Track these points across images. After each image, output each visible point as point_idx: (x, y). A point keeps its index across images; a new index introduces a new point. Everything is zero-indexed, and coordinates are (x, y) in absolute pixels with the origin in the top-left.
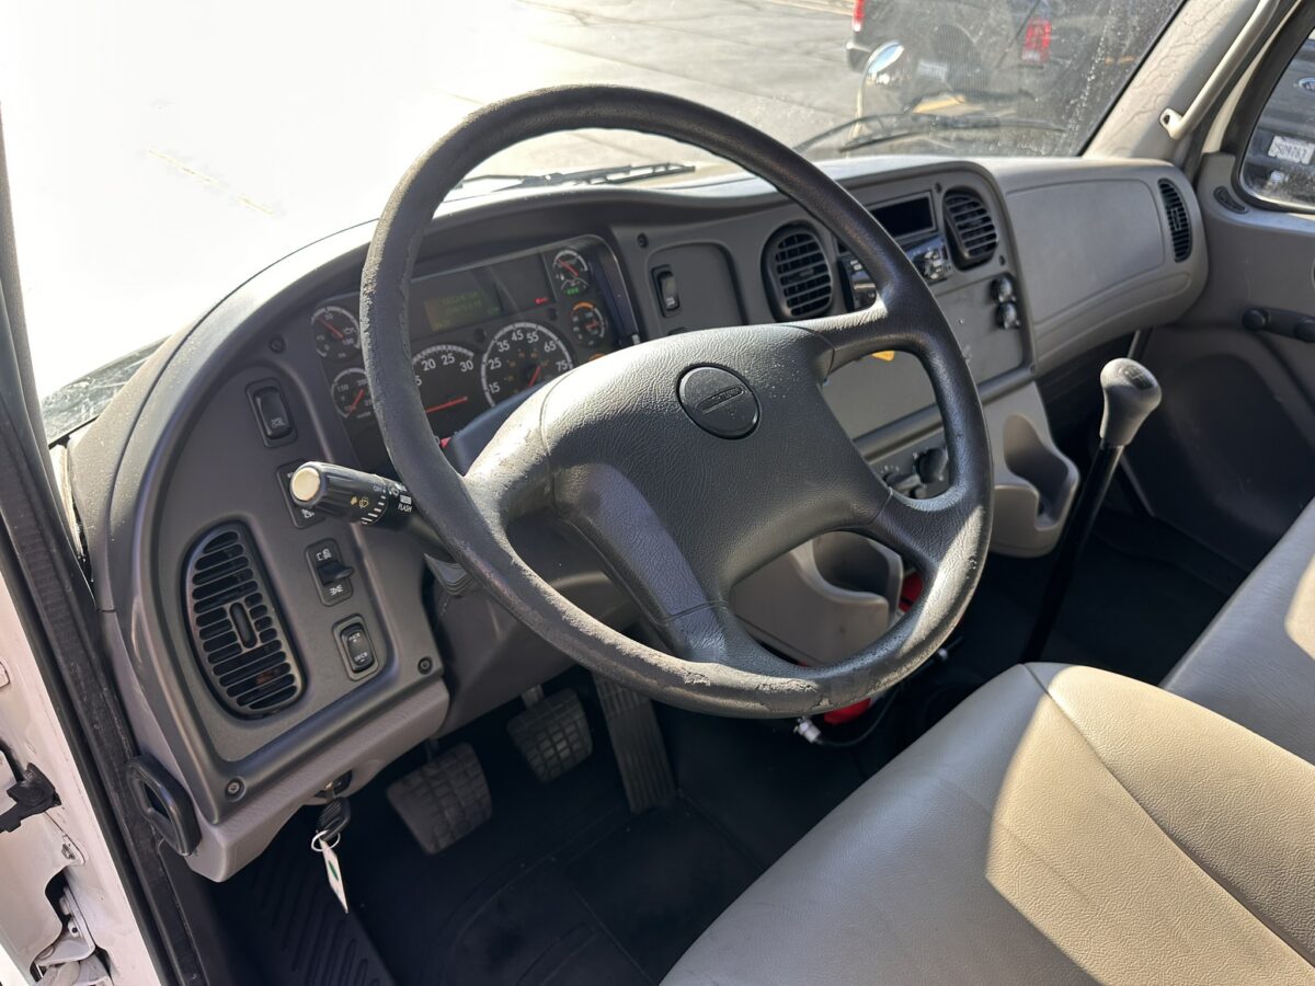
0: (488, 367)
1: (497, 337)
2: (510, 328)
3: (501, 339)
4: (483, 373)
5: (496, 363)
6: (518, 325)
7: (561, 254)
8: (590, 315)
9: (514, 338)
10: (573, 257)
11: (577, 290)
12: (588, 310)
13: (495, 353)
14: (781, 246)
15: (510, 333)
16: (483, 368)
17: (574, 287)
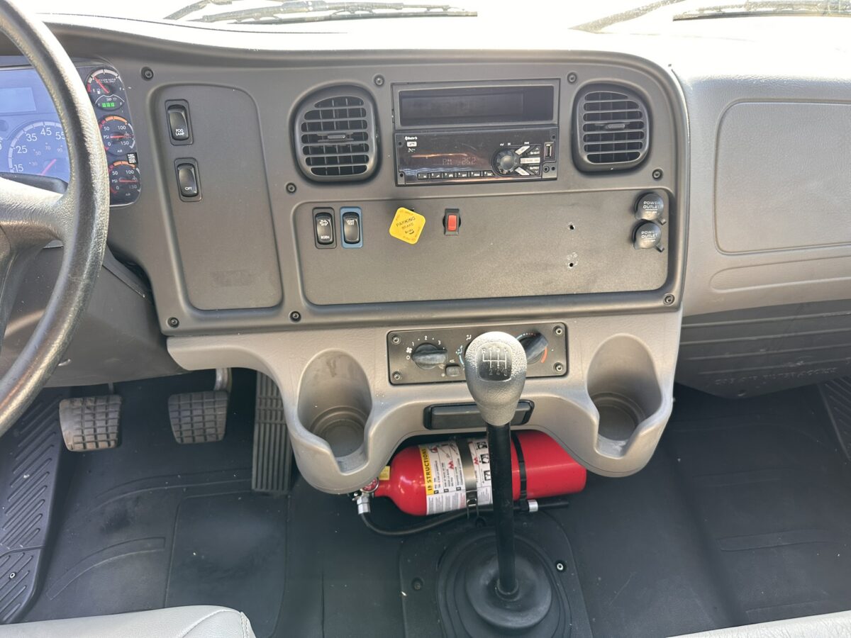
0: (15, 151)
1: (27, 129)
2: (41, 124)
3: (30, 132)
4: (10, 155)
5: (22, 149)
6: (47, 123)
7: (101, 71)
8: (123, 128)
9: (43, 133)
10: (114, 77)
11: (113, 105)
12: (123, 124)
13: (23, 141)
14: (317, 106)
15: (39, 129)
16: (11, 150)
17: (110, 102)
